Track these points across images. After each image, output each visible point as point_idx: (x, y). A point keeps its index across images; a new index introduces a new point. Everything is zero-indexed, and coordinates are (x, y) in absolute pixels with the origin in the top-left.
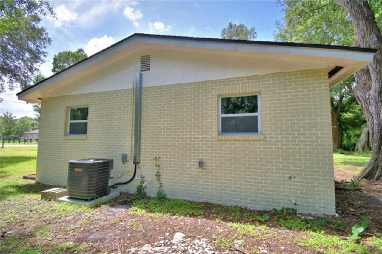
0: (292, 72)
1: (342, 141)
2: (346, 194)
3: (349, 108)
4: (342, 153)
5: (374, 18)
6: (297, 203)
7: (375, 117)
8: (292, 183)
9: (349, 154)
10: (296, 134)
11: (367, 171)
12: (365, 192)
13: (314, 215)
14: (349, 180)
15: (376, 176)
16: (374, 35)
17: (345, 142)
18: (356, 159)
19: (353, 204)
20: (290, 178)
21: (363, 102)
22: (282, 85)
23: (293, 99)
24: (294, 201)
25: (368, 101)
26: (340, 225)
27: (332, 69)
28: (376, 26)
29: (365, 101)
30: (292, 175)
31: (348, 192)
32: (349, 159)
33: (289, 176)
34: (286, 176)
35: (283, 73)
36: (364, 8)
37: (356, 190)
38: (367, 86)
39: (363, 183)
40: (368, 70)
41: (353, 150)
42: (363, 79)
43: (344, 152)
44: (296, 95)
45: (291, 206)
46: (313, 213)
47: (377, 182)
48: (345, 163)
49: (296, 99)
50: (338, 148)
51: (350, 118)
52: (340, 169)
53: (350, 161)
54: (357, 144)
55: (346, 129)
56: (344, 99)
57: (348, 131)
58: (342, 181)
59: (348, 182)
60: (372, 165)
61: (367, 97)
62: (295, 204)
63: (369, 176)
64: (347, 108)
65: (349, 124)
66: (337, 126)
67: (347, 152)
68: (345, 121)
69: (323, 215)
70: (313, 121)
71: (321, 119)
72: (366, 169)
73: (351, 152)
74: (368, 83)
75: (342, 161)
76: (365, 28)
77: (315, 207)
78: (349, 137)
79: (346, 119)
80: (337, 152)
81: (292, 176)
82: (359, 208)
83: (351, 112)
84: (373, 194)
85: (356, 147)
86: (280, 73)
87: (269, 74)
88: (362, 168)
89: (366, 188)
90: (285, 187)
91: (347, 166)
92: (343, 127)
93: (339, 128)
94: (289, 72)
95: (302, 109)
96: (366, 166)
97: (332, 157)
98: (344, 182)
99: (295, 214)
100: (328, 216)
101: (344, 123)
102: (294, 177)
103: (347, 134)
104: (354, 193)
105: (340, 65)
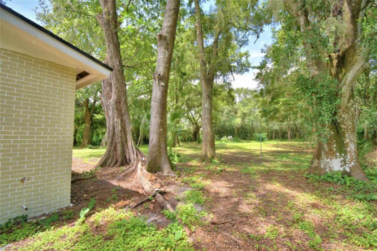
0: (38, 59)
1: (92, 138)
2: (84, 183)
3: (100, 111)
4: (90, 148)
5: (119, 47)
6: (29, 207)
7: (111, 119)
8: (25, 186)
9: (96, 148)
10: (36, 130)
11: (103, 161)
12: (98, 178)
13: (49, 213)
14: (89, 171)
15: (108, 164)
16: (118, 60)
17: (94, 139)
18: (99, 152)
19: (87, 191)
20: (22, 181)
21: (105, 107)
22: (24, 70)
23: (36, 89)
24: (26, 206)
25: (108, 107)
26: (72, 214)
27: (81, 72)
28: (120, 54)
29: (107, 107)
30: (25, 176)
31: (86, 181)
32: (94, 153)
33: (21, 178)
34: (17, 179)
35: (27, 56)
36: (114, 35)
37: (92, 178)
38: (109, 95)
39: (99, 171)
40: (111, 84)
41: (99, 144)
42: (107, 89)
43: (93, 147)
44: (40, 86)
45: (20, 214)
46: (47, 212)
47: (109, 168)
48: (90, 156)
49: (40, 90)
50: (88, 144)
51: (100, 119)
52: (85, 162)
53: (94, 154)
54: (102, 140)
55: (97, 128)
56: (97, 103)
57: (97, 130)
58: (84, 172)
59: (88, 172)
60: (106, 156)
61: (108, 104)
62: (26, 209)
63: (103, 165)
64: (98, 110)
65: (98, 123)
66: (89, 124)
67: (95, 147)
68: (96, 121)
69: (58, 210)
70: (56, 117)
71: (64, 116)
72: (102, 159)
73: (97, 146)
74: (110, 93)
75: (88, 155)
76: (113, 51)
77: (50, 205)
78: (98, 135)
79: (97, 119)
80: (87, 147)
81: (25, 178)
82: (92, 192)
83: (101, 114)
84: (104, 178)
85: (102, 142)
86: (24, 55)
87: (8, 51)
88: (99, 159)
89: (99, 174)
90: (16, 193)
91: (92, 158)
92: (95, 126)
93: (91, 127)
94: (36, 58)
95: (46, 103)
96: (103, 157)
97: (72, 152)
98: (85, 172)
99: (26, 221)
100: (63, 209)
101: (95, 123)
102: (28, 179)
103: (97, 132)
104: (90, 180)
105: (87, 71)
